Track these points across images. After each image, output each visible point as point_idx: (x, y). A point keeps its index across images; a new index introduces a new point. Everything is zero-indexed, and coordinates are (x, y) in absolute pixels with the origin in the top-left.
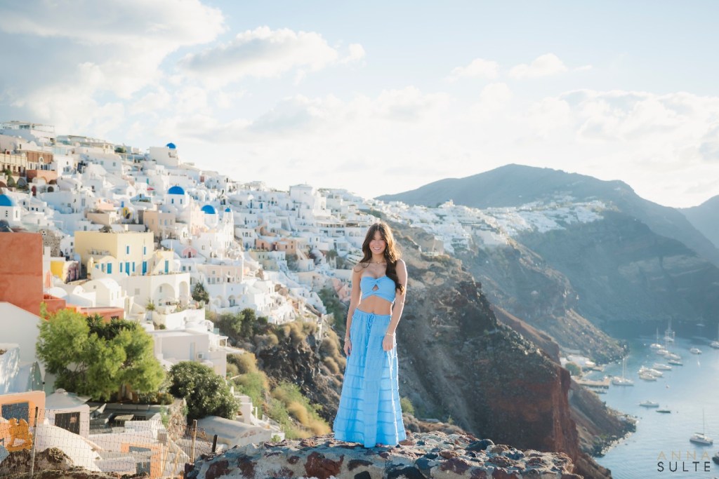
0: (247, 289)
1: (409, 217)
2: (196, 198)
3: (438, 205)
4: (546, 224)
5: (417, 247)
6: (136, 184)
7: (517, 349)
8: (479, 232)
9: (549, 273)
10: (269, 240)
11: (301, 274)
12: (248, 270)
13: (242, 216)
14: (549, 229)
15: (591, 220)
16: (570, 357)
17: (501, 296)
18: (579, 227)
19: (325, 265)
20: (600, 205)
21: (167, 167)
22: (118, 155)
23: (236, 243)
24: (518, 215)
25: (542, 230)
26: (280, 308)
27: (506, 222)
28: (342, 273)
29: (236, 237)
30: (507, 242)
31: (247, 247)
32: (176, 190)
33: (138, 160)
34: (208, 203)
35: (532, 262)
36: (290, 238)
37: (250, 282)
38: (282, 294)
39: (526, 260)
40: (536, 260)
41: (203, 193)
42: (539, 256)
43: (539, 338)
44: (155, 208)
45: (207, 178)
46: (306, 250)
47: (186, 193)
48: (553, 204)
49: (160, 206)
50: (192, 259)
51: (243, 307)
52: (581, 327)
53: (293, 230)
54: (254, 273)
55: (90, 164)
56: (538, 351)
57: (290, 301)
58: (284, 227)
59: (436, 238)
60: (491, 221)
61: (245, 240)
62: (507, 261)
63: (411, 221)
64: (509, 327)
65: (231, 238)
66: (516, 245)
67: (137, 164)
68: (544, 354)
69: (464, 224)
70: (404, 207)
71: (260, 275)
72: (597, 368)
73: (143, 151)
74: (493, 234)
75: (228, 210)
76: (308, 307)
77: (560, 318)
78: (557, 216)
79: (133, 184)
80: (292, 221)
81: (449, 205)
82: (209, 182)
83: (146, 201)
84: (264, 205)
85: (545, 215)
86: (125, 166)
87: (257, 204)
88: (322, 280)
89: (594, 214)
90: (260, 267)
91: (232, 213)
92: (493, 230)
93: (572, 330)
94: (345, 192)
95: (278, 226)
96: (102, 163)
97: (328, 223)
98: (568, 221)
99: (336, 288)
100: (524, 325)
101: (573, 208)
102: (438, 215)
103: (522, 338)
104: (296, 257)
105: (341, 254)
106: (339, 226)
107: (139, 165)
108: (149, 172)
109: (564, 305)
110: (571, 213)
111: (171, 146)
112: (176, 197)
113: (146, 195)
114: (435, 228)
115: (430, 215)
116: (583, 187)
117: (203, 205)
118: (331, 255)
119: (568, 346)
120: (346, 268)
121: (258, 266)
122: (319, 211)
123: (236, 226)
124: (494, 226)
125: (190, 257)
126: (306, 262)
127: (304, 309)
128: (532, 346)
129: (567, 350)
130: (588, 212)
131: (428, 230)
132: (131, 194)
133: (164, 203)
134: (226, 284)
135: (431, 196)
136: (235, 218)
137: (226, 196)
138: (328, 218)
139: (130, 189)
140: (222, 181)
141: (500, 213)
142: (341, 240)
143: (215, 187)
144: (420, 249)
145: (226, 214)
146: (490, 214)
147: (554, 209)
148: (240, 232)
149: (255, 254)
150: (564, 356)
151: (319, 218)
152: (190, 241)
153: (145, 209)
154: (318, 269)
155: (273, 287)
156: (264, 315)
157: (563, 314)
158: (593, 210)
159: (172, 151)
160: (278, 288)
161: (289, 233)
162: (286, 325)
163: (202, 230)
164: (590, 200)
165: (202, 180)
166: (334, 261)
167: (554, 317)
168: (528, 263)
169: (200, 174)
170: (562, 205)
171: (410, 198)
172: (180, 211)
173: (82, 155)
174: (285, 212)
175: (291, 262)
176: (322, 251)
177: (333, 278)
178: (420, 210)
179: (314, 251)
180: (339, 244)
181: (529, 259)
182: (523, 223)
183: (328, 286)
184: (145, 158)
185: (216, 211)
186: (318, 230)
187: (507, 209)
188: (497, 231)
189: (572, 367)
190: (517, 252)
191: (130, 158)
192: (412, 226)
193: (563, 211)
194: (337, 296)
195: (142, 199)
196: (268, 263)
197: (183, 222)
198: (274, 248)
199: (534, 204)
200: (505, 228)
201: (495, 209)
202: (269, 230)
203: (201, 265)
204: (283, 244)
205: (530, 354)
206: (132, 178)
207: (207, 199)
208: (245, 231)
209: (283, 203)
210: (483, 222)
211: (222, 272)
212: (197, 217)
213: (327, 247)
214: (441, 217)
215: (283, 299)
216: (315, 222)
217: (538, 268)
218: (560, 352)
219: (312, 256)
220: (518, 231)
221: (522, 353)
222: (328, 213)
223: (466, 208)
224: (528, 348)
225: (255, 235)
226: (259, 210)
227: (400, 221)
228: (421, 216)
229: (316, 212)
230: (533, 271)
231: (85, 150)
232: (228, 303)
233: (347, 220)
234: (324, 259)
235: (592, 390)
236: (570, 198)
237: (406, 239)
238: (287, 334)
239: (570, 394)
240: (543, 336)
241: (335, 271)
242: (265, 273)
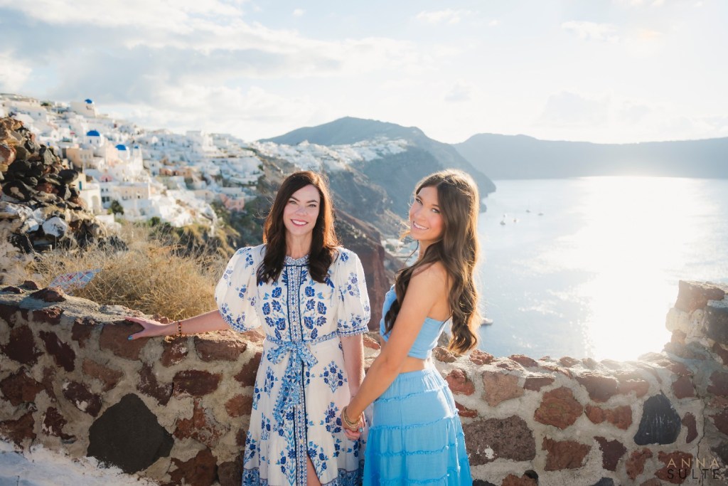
0: (153, 203)
1: (276, 151)
2: (110, 139)
3: (298, 144)
4: (371, 156)
5: (280, 171)
6: (60, 129)
7: (350, 235)
8: (326, 162)
9: (374, 187)
10: (170, 169)
11: (197, 191)
12: (154, 190)
13: (148, 152)
14: (372, 159)
15: (399, 152)
16: (388, 240)
17: (343, 203)
18: (391, 157)
19: (214, 185)
20: (404, 142)
21: (85, 116)
22: (44, 109)
23: (145, 171)
24: (352, 150)
25: (368, 159)
26: (180, 215)
27: (344, 155)
28: (227, 190)
29: (145, 168)
30: (344, 168)
31: (154, 174)
32: (93, 133)
33: (61, 111)
34: (121, 143)
35: (362, 180)
36: (187, 167)
37: (155, 198)
38: (182, 205)
39: (359, 179)
40: (365, 179)
41: (117, 136)
42: (366, 177)
43: (368, 229)
44: (76, 146)
45: (119, 125)
46: (200, 175)
47: (101, 135)
48: (374, 142)
49: (81, 145)
50: (109, 183)
51: (151, 216)
52: (394, 220)
53: (189, 161)
54: (159, 192)
55: (19, 114)
56: (364, 236)
57: (188, 211)
58: (182, 159)
59: (296, 166)
60: (334, 154)
61: (152, 169)
62: (345, 180)
63: (279, 155)
64: (345, 221)
65: (141, 168)
66: (351, 170)
67: (60, 115)
68: (367, 237)
69: (316, 156)
70: (274, 146)
71: (164, 193)
72: (405, 246)
73: (65, 105)
74: (335, 163)
75: (137, 148)
76: (203, 215)
77: (381, 216)
78: (377, 150)
79: (57, 129)
80: (188, 154)
81: (305, 144)
82: (125, 130)
83: (68, 141)
84: (166, 143)
85: (370, 149)
86: (50, 117)
87: (160, 143)
88: (213, 196)
89: (400, 148)
90: (165, 187)
91: (140, 150)
92: (335, 160)
93: (389, 222)
94: (229, 136)
95: (177, 158)
96: (29, 114)
97: (215, 155)
98: (384, 153)
99: (223, 201)
100: (357, 221)
101: (387, 145)
102: (298, 151)
103: (353, 227)
104: (191, 180)
105: (225, 176)
106: (223, 157)
107: (62, 115)
108: (71, 120)
109: (383, 207)
110: (386, 148)
111: (89, 101)
112: (93, 138)
113: (68, 137)
114: (296, 159)
115: (292, 151)
116: (393, 131)
117: (116, 144)
118: (218, 178)
119: (387, 233)
120: (230, 186)
121: (162, 187)
122: (208, 148)
123: (144, 160)
124: (336, 157)
125: (107, 181)
126: (199, 183)
127: (200, 216)
128: (360, 232)
129: (386, 235)
130: (396, 146)
131: (290, 161)
132: (55, 136)
133: (84, 143)
134: (136, 200)
135: (293, 139)
136: (143, 154)
137: (136, 138)
138: (215, 153)
139: (54, 132)
140: (132, 127)
141: (340, 149)
142: (225, 167)
143: (126, 132)
144: (282, 172)
145: (135, 151)
146: (334, 150)
147: (375, 145)
148: (148, 164)
149: (160, 179)
150: (385, 239)
151: (208, 152)
152: (106, 170)
153: (67, 147)
154: (209, 188)
155: (174, 201)
156: (168, 220)
157: (383, 213)
158: (400, 146)
159: (89, 105)
160: (178, 202)
161: (185, 163)
162: (186, 227)
163: (116, 162)
164: (397, 140)
165: (115, 126)
166: (221, 182)
167: (377, 215)
168: (360, 181)
169: (114, 122)
170: (380, 143)
171: (278, 141)
172: (98, 148)
173: (11, 107)
174: (182, 149)
175: (189, 184)
176: (212, 176)
177: (221, 194)
178: (285, 147)
179: (206, 176)
180: (224, 171)
181: (360, 178)
182: (356, 155)
183: (217, 199)
184: (67, 110)
185: (127, 148)
186: (207, 160)
187: (345, 146)
188: (338, 160)
189: (389, 246)
190: (352, 174)
191: (54, 110)
192: (280, 158)
193: (381, 146)
194: (224, 206)
195: (66, 141)
196: (171, 185)
197: (100, 157)
198: (174, 174)
199: (362, 143)
200: (344, 159)
201: (337, 146)
202: (170, 162)
203: (115, 187)
204: (181, 171)
205: (358, 238)
206: (57, 125)
207: (120, 140)
208: (152, 163)
209: (180, 142)
210: (328, 154)
211: (132, 191)
212: (111, 153)
213: (215, 171)
214: (300, 152)
215: (183, 209)
216: (205, 155)
217: (366, 184)
218: (381, 237)
219: (204, 179)
220: (353, 161)
221: (353, 237)
222: (214, 149)
223: (317, 146)
224: (357, 234)
225: (159, 165)
226: (161, 148)
227: (271, 156)
228: (286, 151)
229: (205, 148)
230: (363, 186)
231: (14, 104)
232: (139, 213)
233: (229, 154)
234: (213, 181)
235: (402, 259)
236: (385, 138)
237: (272, 165)
238: (186, 232)
239: (386, 263)
240: (370, 227)
241: (222, 189)
242: (168, 192)
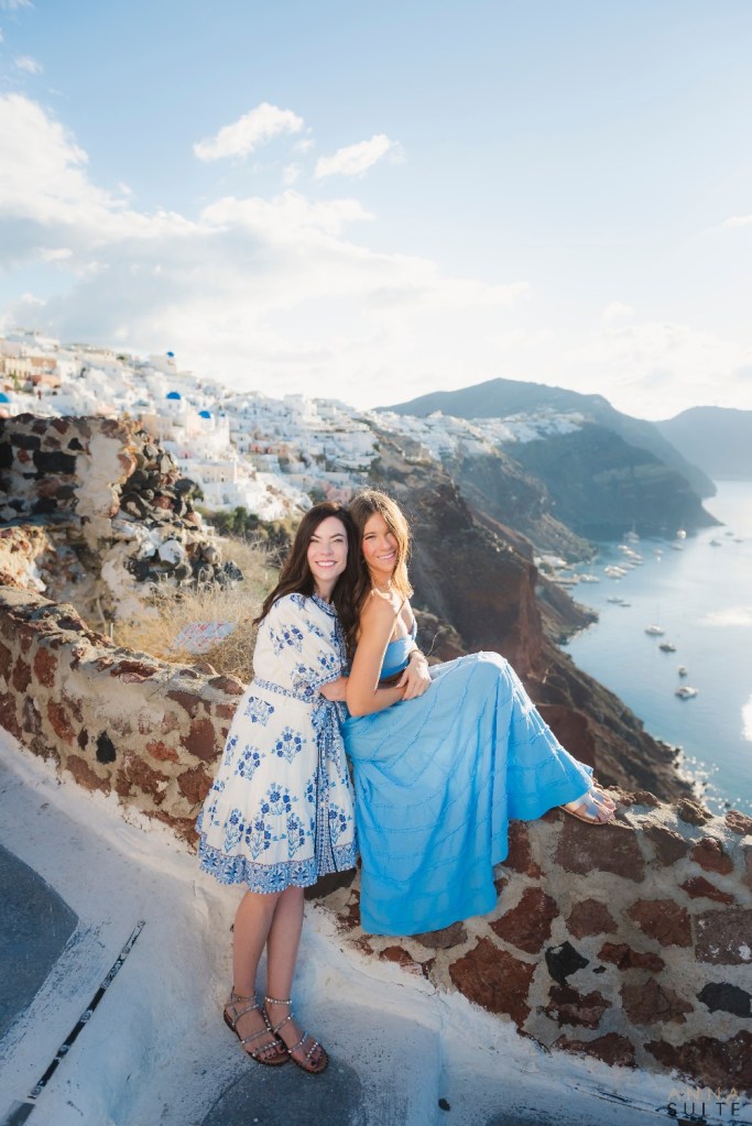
0: (239, 488)
1: (398, 426)
2: (193, 403)
3: (427, 415)
4: (528, 435)
5: (400, 452)
6: (136, 390)
7: (490, 547)
8: (464, 442)
9: (529, 480)
10: (262, 444)
11: (293, 476)
12: (241, 471)
13: (237, 421)
14: (529, 439)
15: (570, 431)
16: (545, 557)
17: (482, 501)
18: (557, 438)
19: (315, 468)
20: (579, 417)
21: (167, 374)
22: (120, 363)
23: (231, 447)
24: (502, 426)
25: (524, 440)
26: (271, 506)
27: (491, 433)
28: (331, 476)
29: (232, 442)
30: (490, 451)
31: (242, 450)
32: (174, 396)
33: (139, 366)
34: (205, 409)
35: (513, 470)
36: (282, 443)
37: (242, 482)
38: (273, 493)
39: (508, 467)
40: (517, 468)
41: (201, 399)
42: (519, 464)
43: (516, 539)
44: (154, 412)
45: (204, 385)
46: (298, 454)
47: (183, 398)
48: (535, 416)
49: (159, 411)
50: (188, 460)
51: (236, 504)
52: (555, 530)
53: (285, 435)
54: (247, 474)
55: (93, 370)
56: (510, 549)
57: (281, 501)
58: (277, 432)
59: (423, 446)
60: (477, 431)
61: (240, 444)
62: (489, 469)
63: (401, 431)
64: (485, 527)
65: (227, 442)
66: (498, 454)
67: (138, 372)
68: (515, 550)
69: (450, 434)
70: (395, 417)
71: (253, 476)
72: (568, 567)
73: (143, 357)
74: (477, 443)
75: (223, 415)
76: (298, 507)
77: (536, 522)
78: (538, 427)
79: (133, 389)
80: (284, 427)
81: (437, 415)
82: (210, 391)
83: (145, 405)
84: (258, 411)
85: (528, 426)
86: (126, 374)
87: (251, 410)
88: (312, 482)
89: (572, 425)
90: (254, 469)
91: (227, 418)
92: (477, 439)
93: (547, 532)
94: (337, 402)
95: (271, 431)
96: (103, 369)
97: (318, 428)
98: (548, 431)
99: (325, 489)
100: (502, 527)
101: (554, 419)
102: (427, 425)
103: (496, 537)
104: (287, 461)
105: (330, 457)
106: (327, 432)
107: (139, 372)
108: (149, 379)
109: (541, 510)
110: (551, 424)
111: (171, 354)
112: (173, 402)
113: (146, 400)
114: (423, 437)
115: (419, 425)
116: (564, 400)
117: (200, 411)
118: (320, 458)
119: (543, 547)
120: (334, 471)
121: (251, 468)
122: (310, 418)
123: (232, 431)
124: (479, 436)
125: (186, 457)
126: (296, 465)
127: (295, 508)
128: (505, 544)
129: (542, 550)
130: (567, 423)
131: (415, 439)
132: (130, 399)
133: (163, 408)
134: (220, 483)
135: (421, 408)
136: (231, 424)
137: (223, 402)
138: (319, 424)
139: (130, 394)
140: (219, 389)
141: (486, 424)
142: (330, 445)
143: (211, 394)
144: (404, 454)
145: (221, 419)
146: (476, 425)
147: (536, 420)
148: (235, 436)
149: (249, 457)
150: (538, 556)
151: (309, 424)
152: (186, 444)
153: (143, 412)
154: (308, 471)
155: (264, 487)
156: (255, 512)
157: (539, 517)
158: (572, 422)
159: (171, 359)
160: (270, 488)
161: (281, 438)
162: (277, 521)
163: (199, 434)
164: (569, 413)
165: (199, 387)
166: (323, 465)
167: (531, 520)
168: (510, 470)
169: (198, 381)
170: (543, 417)
171: (401, 410)
172: (178, 415)
173: (84, 362)
174: (278, 418)
175: (284, 466)
176: (313, 456)
177: (323, 481)
178: (409, 419)
179: (305, 455)
180: (329, 450)
181: (510, 466)
182: (507, 434)
183: (318, 487)
184: (146, 365)
185: (212, 416)
186: (308, 435)
187: (492, 420)
188: (481, 440)
189: (545, 566)
190: (499, 460)
191: (131, 365)
192: (401, 434)
193: (544, 422)
194: (326, 497)
195: (142, 404)
196: (262, 466)
197: (181, 426)
198: (266, 452)
199: (518, 416)
200: (489, 438)
201: (481, 420)
202: (262, 436)
203: (196, 466)
204: (275, 448)
205: (502, 552)
206: (133, 384)
207: (205, 405)
208: (240, 435)
209: (276, 409)
210: (468, 432)
211: (215, 472)
212: (193, 421)
213: (317, 451)
214: (430, 427)
215: (274, 498)
216: (306, 428)
217: (518, 476)
218: (534, 552)
219: (302, 459)
220: (502, 441)
221: (494, 549)
222: (318, 420)
223: (453, 419)
224: (500, 545)
225: (249, 439)
226: (253, 417)
227: (390, 430)
228: (411, 426)
229: (306, 418)
230: (513, 478)
231: (88, 357)
232: (222, 501)
233: (336, 427)
234: (313, 462)
235: (561, 586)
236: (550, 410)
237: (391, 444)
238: (277, 529)
239: (538, 590)
240: (519, 537)
241: (324, 473)
242: (258, 475)
